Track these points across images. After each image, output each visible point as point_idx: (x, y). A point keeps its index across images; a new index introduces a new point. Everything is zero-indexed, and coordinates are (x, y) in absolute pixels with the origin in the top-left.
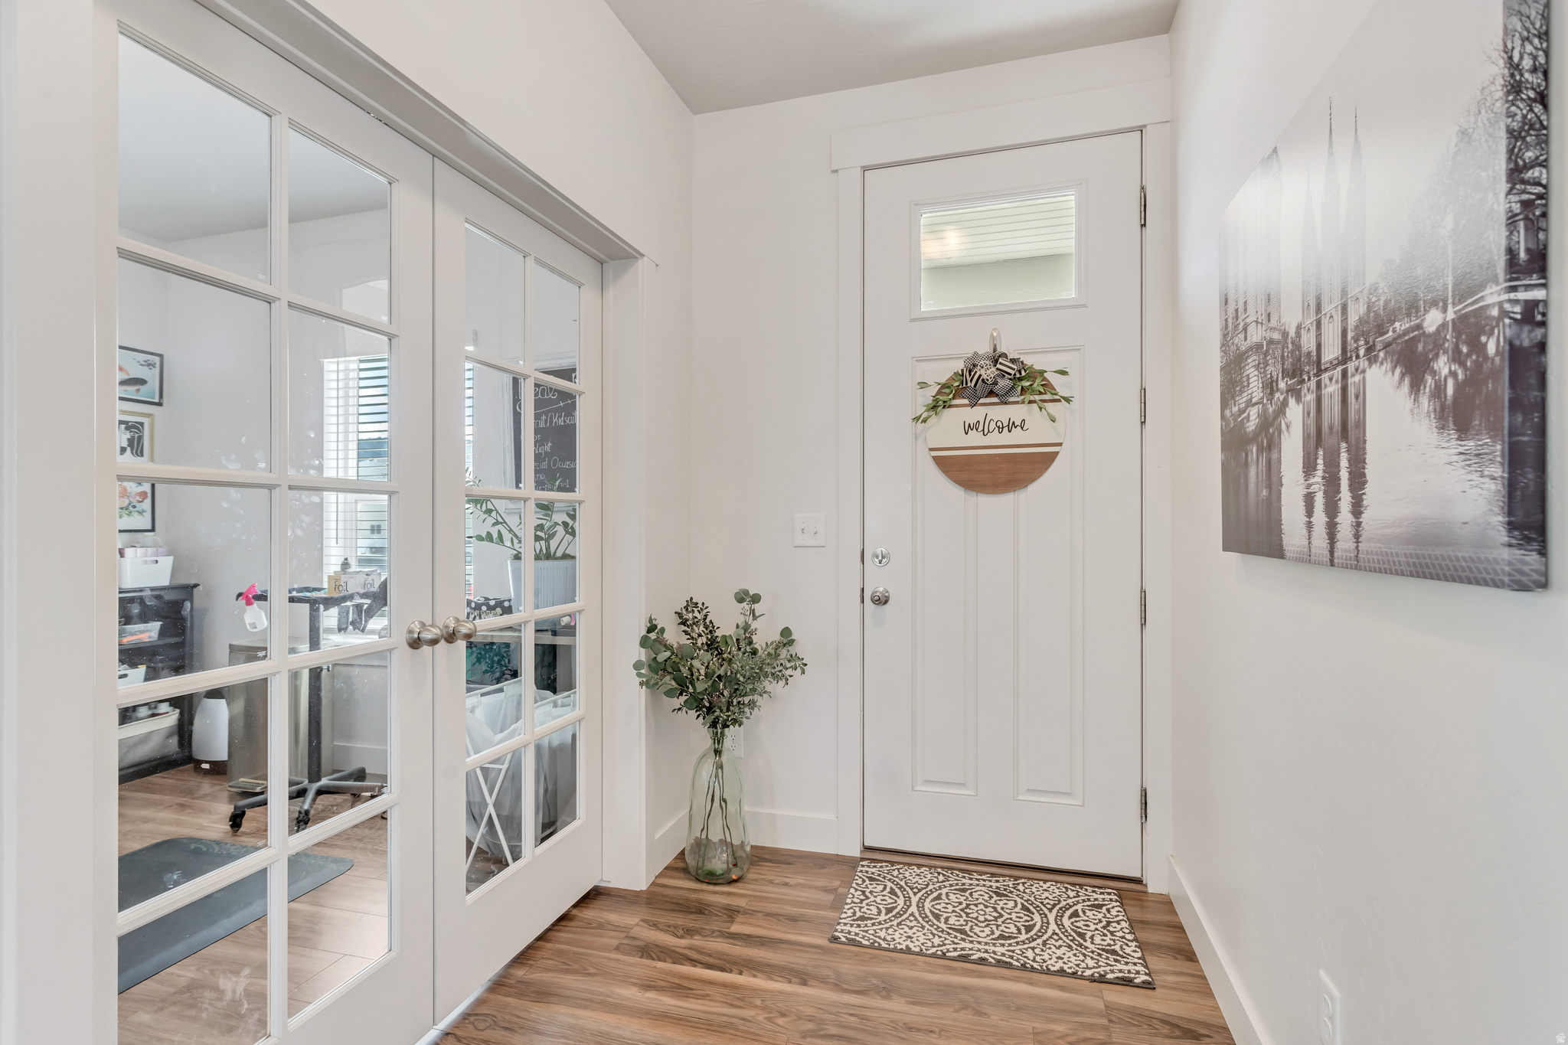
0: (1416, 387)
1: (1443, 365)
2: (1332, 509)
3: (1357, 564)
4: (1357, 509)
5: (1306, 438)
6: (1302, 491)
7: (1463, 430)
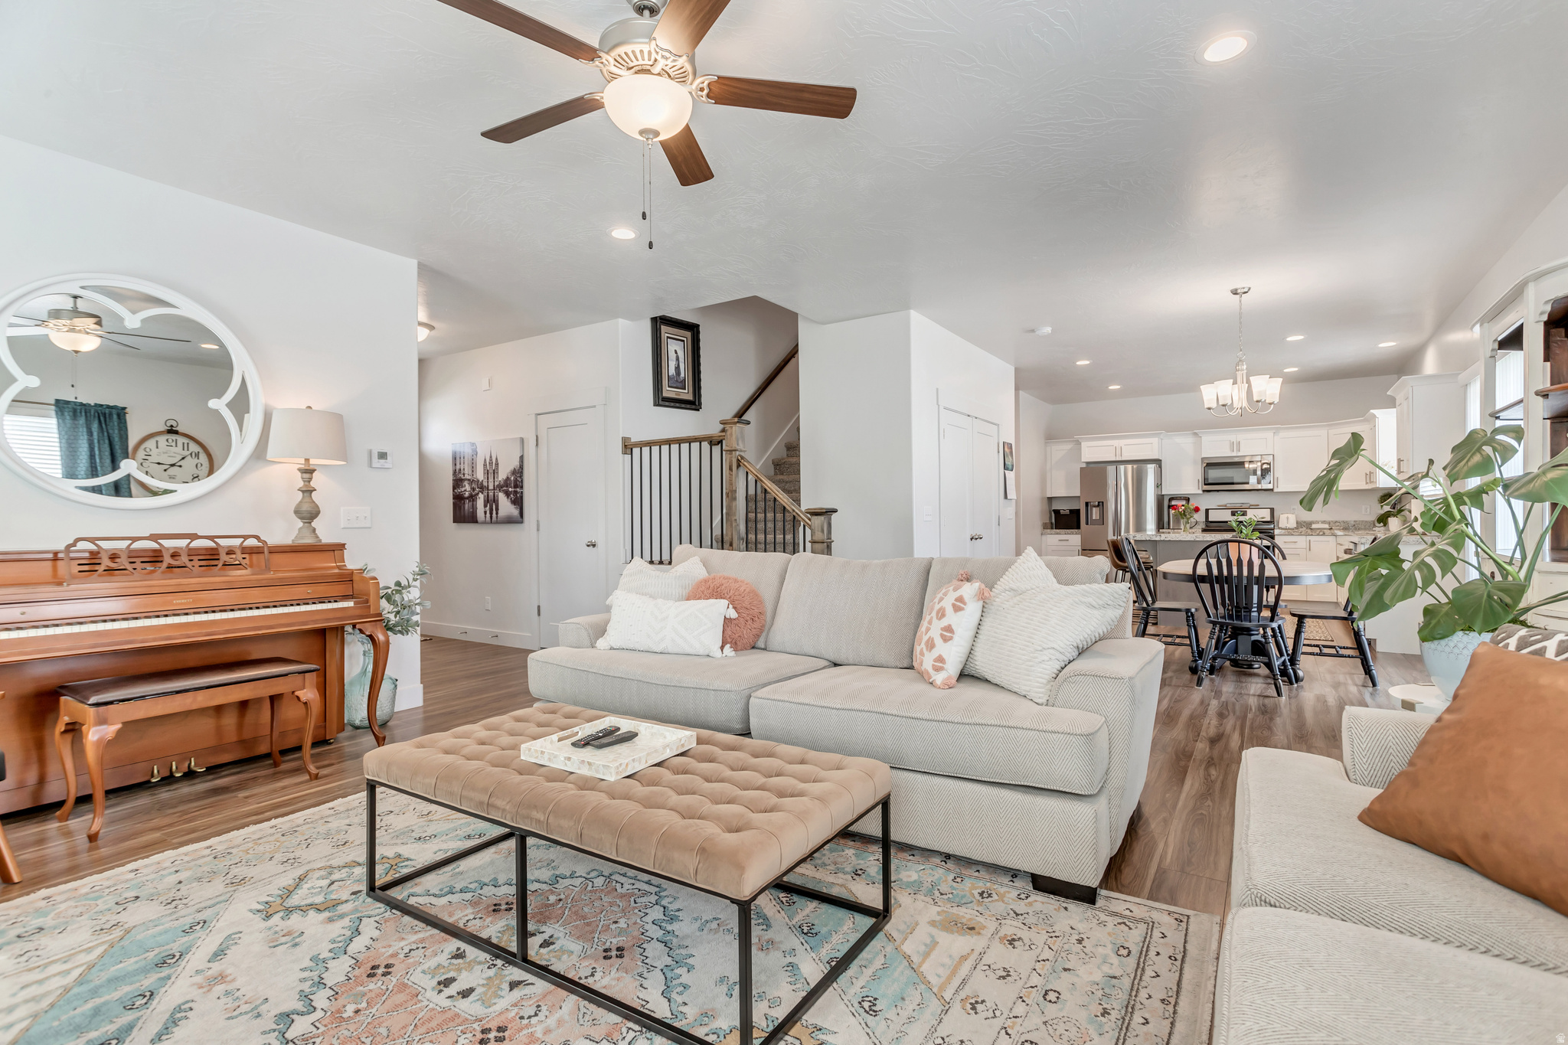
0: (508, 498)
1: (512, 496)
2: (491, 514)
3: (497, 522)
4: (497, 514)
5: (485, 501)
6: (483, 510)
7: (515, 505)
